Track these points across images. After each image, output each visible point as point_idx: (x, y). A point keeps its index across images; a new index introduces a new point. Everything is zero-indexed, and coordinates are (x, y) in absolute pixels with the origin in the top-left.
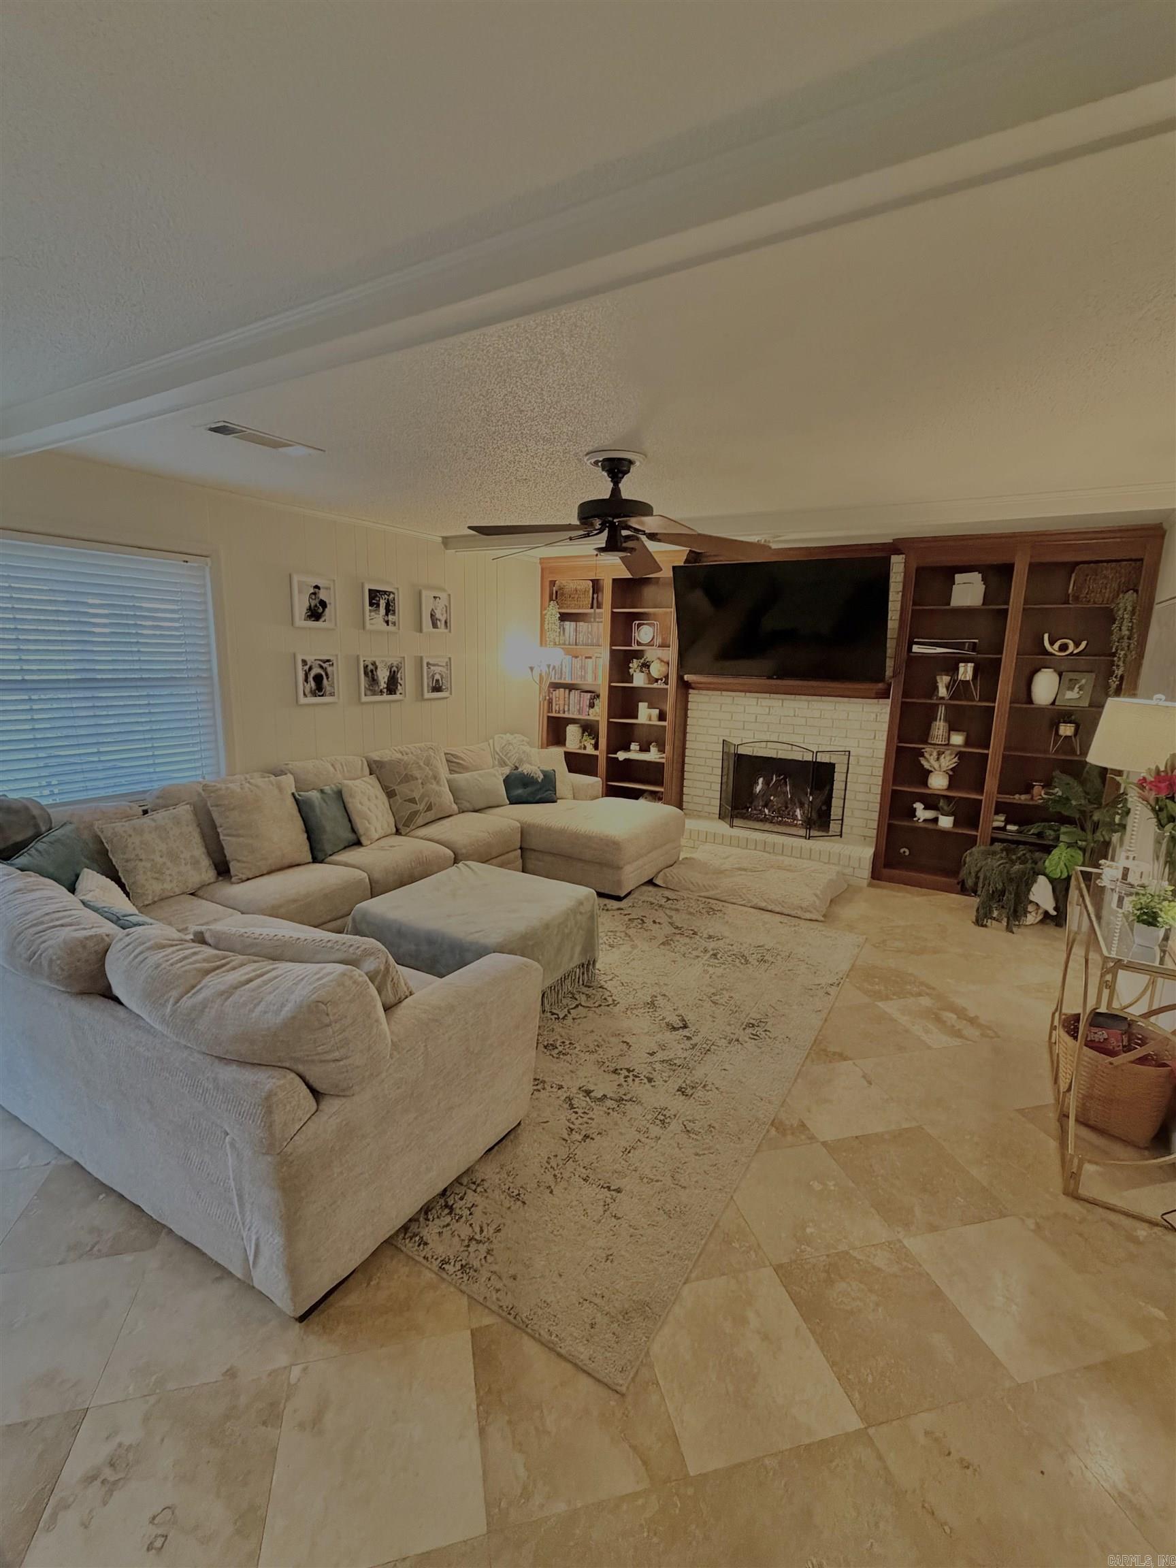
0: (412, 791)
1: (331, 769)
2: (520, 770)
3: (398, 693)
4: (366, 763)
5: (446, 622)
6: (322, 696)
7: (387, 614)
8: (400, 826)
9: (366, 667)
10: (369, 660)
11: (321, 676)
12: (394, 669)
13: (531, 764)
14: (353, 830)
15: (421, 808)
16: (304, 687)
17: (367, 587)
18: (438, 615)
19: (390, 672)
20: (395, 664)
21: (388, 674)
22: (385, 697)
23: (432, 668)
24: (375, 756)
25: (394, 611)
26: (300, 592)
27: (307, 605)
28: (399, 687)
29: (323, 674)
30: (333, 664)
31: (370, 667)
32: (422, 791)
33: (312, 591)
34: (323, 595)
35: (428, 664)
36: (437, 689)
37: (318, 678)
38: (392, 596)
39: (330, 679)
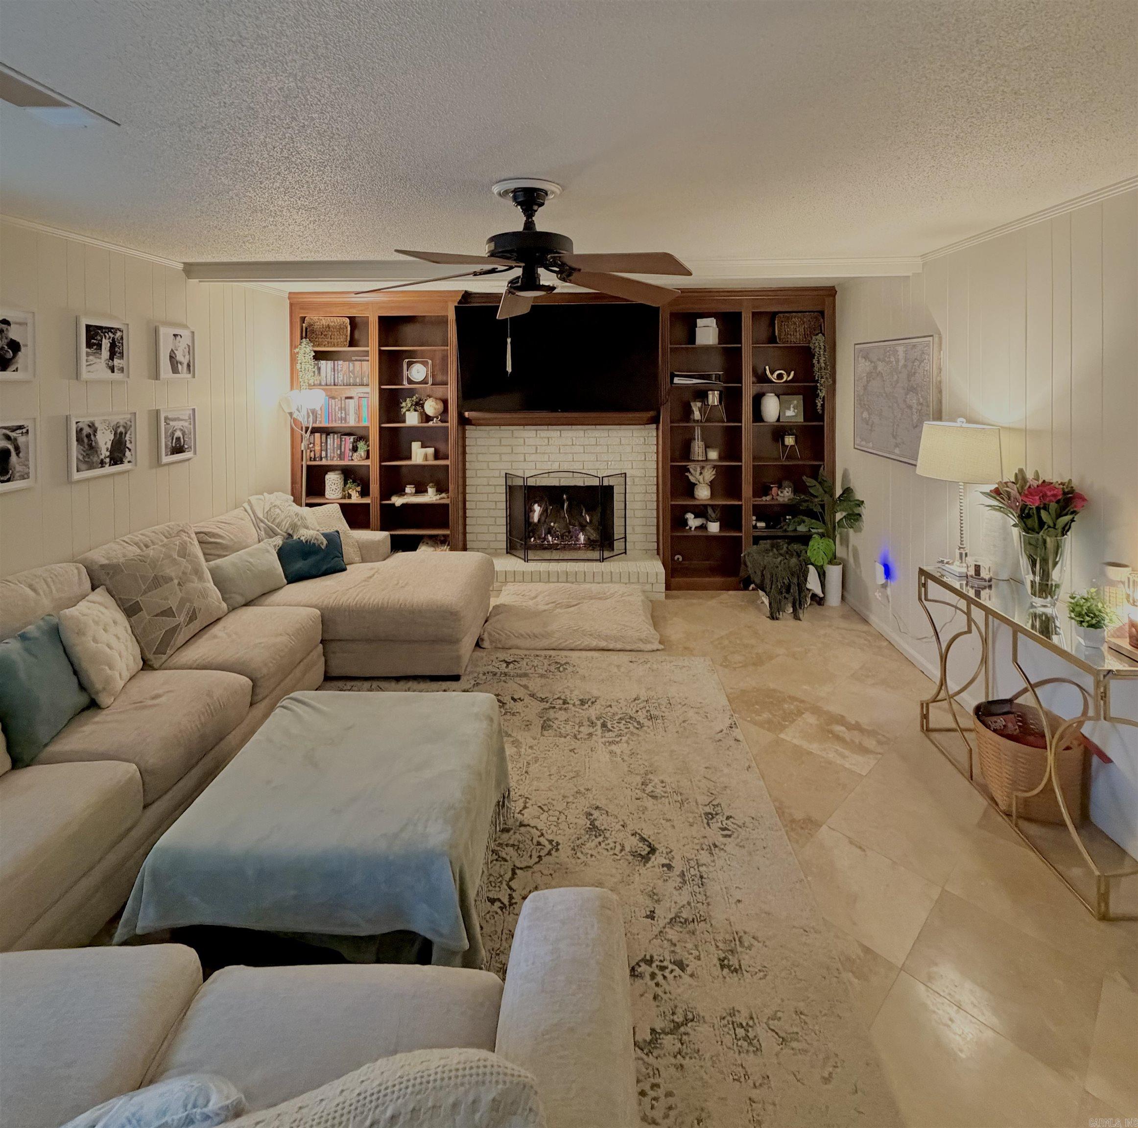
0: (166, 599)
2: (295, 538)
3: (126, 461)
5: (189, 365)
6: (8, 480)
7: (112, 358)
8: (150, 656)
9: (79, 431)
10: (85, 421)
11: (7, 451)
12: (121, 429)
13: (307, 528)
14: (82, 687)
17: (85, 321)
18: (179, 357)
19: (115, 434)
20: (122, 423)
21: (112, 437)
22: (108, 469)
23: (172, 423)
24: (99, 556)
25: (122, 353)
28: (128, 453)
29: (11, 447)
30: (27, 432)
31: (87, 430)
32: (180, 595)
34: (14, 334)
35: (166, 418)
36: (178, 449)
37: (5, 454)
38: (119, 334)
39: (21, 455)
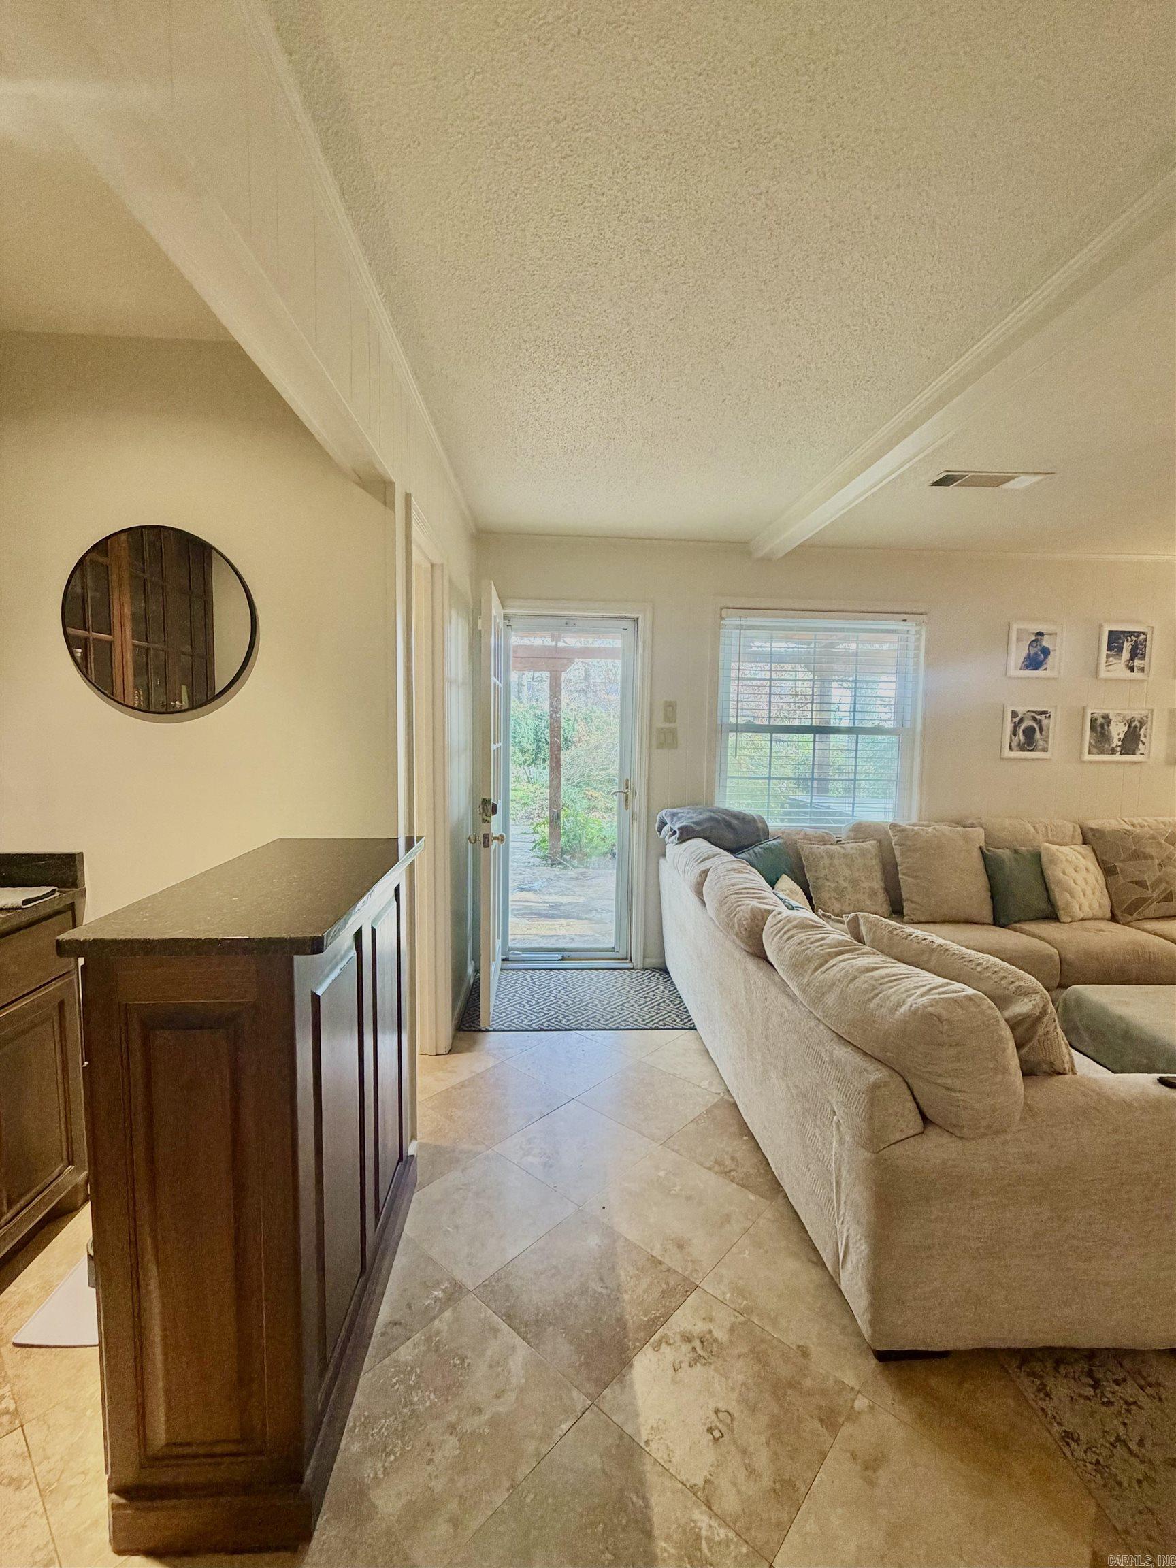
0: (1144, 872)
1: (1032, 829)
3: (1138, 753)
4: (1079, 830)
6: (1031, 751)
7: (1132, 659)
8: (1119, 912)
9: (1093, 721)
10: (1100, 712)
11: (1034, 729)
12: (1136, 723)
14: (1049, 901)
15: (1155, 895)
16: (1011, 740)
17: (1107, 628)
19: (1129, 727)
20: (1138, 717)
21: (1126, 729)
22: (1117, 757)
24: (1094, 823)
25: (1143, 654)
26: (1018, 640)
27: (1025, 653)
28: (1141, 746)
29: (1037, 727)
30: (1050, 716)
31: (1100, 721)
32: (1158, 874)
33: (1034, 638)
34: (1046, 642)
37: (1029, 732)
38: (1142, 636)
39: (1043, 733)
